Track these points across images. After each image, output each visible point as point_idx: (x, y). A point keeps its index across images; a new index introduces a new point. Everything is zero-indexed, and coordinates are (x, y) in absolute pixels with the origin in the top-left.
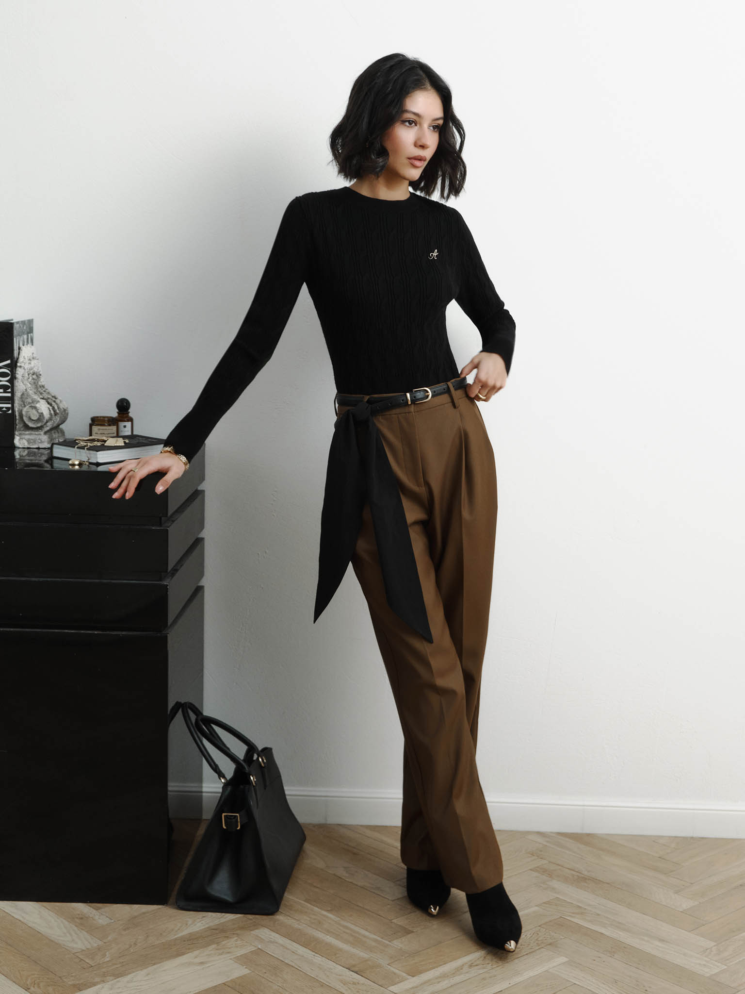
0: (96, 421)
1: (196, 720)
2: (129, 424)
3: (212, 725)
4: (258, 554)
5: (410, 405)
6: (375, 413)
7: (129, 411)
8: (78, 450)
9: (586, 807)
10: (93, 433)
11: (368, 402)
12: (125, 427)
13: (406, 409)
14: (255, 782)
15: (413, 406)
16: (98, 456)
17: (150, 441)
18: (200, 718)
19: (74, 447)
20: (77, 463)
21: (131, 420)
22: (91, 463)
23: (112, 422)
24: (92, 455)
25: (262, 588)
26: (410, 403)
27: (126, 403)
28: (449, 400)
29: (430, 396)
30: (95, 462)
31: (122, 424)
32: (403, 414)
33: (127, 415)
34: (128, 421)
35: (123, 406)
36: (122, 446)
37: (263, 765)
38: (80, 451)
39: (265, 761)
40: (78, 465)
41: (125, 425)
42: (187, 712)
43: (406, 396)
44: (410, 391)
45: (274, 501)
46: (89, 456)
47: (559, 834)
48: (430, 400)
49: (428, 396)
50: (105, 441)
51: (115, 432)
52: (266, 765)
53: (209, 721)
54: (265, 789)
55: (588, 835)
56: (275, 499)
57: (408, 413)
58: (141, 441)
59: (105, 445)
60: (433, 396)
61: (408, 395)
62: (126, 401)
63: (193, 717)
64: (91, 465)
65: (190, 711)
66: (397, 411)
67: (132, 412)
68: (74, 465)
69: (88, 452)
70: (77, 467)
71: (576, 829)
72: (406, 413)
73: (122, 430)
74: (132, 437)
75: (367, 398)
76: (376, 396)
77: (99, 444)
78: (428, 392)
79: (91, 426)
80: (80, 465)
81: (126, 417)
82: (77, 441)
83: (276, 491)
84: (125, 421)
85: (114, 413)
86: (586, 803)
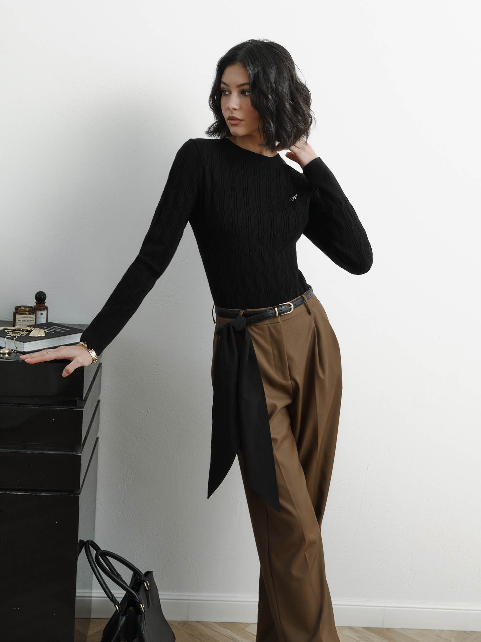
0: (19, 310)
1: (96, 554)
2: (44, 312)
3: (107, 557)
4: (142, 412)
5: (277, 317)
6: (249, 324)
7: (45, 301)
8: (8, 340)
9: (385, 608)
10: (17, 322)
11: (244, 315)
12: (42, 314)
13: (275, 320)
14: (144, 608)
15: (280, 317)
16: (25, 346)
17: (64, 330)
18: (99, 553)
19: (5, 338)
20: (7, 352)
21: (46, 309)
22: (18, 352)
23: (33, 311)
24: (19, 346)
25: (144, 439)
26: (277, 315)
27: (43, 295)
28: (305, 309)
29: (293, 308)
30: (22, 351)
31: (39, 312)
32: (272, 324)
33: (43, 305)
34: (44, 310)
35: (41, 298)
36: (43, 336)
37: (147, 589)
38: (9, 341)
39: (149, 585)
40: (7, 354)
41: (41, 313)
42: (89, 547)
43: (275, 310)
44: (278, 307)
45: (156, 371)
46: (16, 346)
47: (366, 628)
48: (293, 311)
49: (291, 309)
50: (30, 332)
51: (34, 319)
52: (149, 588)
53: (105, 554)
54: (148, 608)
55: (388, 629)
56: (157, 370)
57: (277, 323)
58: (57, 330)
59: (30, 335)
60: (294, 308)
61: (276, 309)
62: (42, 294)
63: (94, 552)
64: (17, 353)
65: (91, 547)
66: (267, 322)
67: (47, 303)
68: (4, 354)
69: (16, 342)
70: (7, 355)
71: (379, 625)
72: (274, 323)
73: (39, 317)
74: (48, 325)
75: (242, 312)
76: (249, 310)
77: (24, 334)
78: (290, 306)
79: (15, 314)
80: (9, 353)
81: (43, 306)
82: (5, 331)
83: (157, 364)
84: (42, 310)
85: (32, 303)
86: (386, 605)
